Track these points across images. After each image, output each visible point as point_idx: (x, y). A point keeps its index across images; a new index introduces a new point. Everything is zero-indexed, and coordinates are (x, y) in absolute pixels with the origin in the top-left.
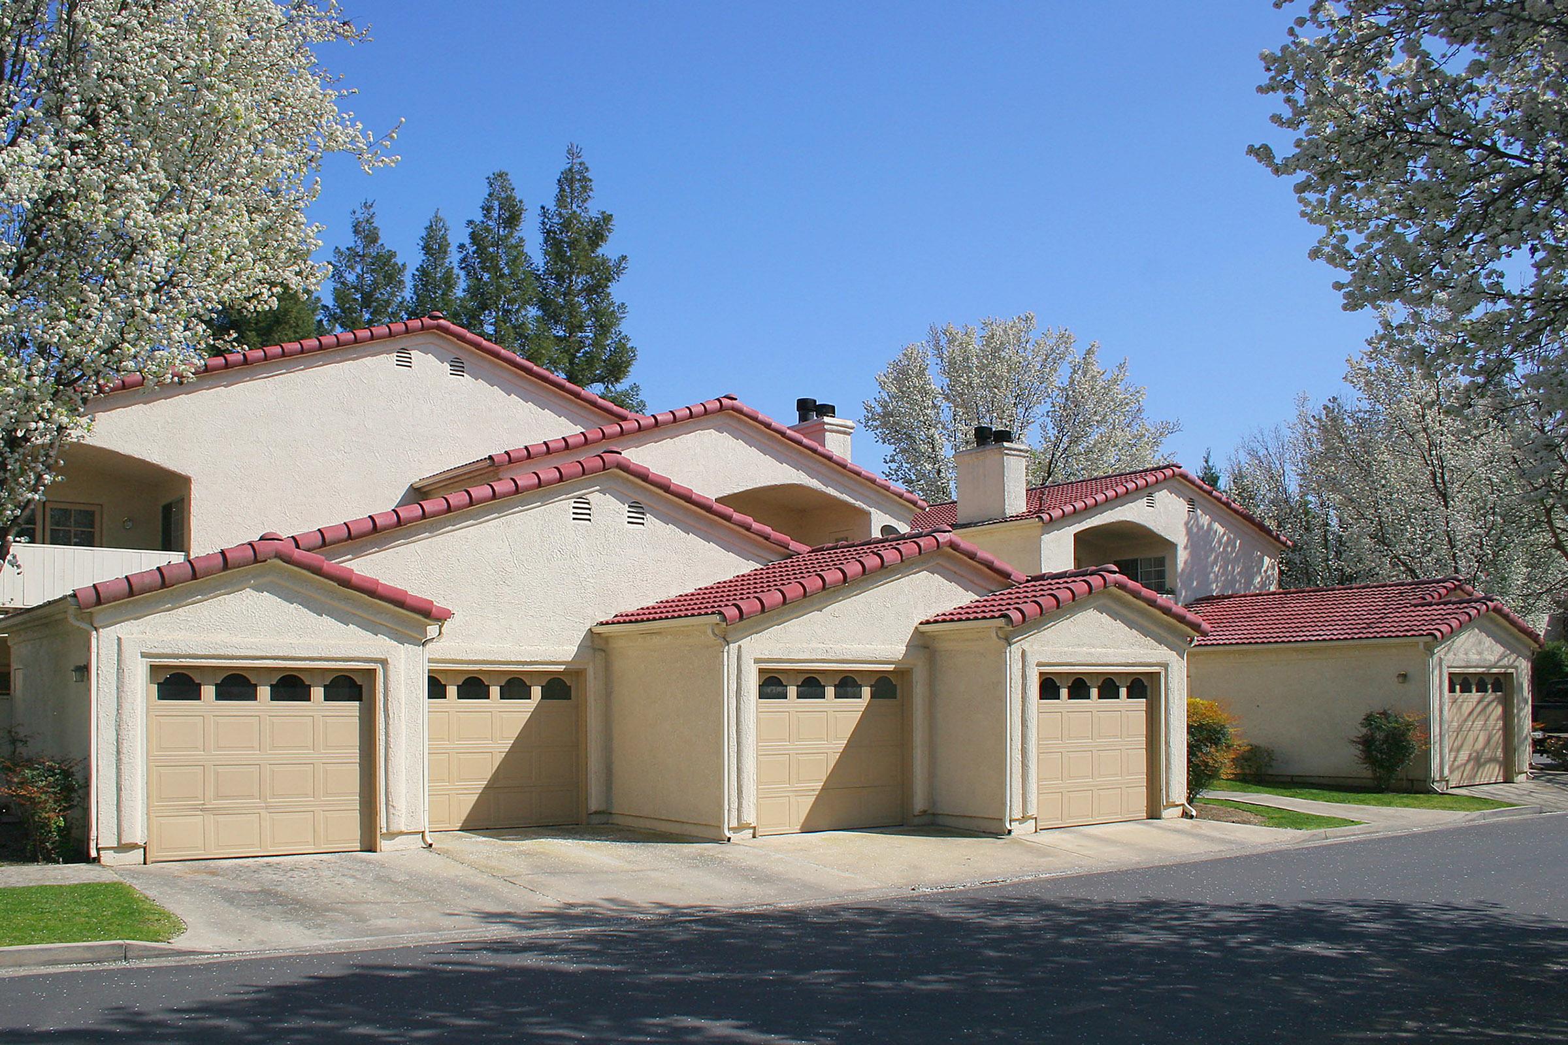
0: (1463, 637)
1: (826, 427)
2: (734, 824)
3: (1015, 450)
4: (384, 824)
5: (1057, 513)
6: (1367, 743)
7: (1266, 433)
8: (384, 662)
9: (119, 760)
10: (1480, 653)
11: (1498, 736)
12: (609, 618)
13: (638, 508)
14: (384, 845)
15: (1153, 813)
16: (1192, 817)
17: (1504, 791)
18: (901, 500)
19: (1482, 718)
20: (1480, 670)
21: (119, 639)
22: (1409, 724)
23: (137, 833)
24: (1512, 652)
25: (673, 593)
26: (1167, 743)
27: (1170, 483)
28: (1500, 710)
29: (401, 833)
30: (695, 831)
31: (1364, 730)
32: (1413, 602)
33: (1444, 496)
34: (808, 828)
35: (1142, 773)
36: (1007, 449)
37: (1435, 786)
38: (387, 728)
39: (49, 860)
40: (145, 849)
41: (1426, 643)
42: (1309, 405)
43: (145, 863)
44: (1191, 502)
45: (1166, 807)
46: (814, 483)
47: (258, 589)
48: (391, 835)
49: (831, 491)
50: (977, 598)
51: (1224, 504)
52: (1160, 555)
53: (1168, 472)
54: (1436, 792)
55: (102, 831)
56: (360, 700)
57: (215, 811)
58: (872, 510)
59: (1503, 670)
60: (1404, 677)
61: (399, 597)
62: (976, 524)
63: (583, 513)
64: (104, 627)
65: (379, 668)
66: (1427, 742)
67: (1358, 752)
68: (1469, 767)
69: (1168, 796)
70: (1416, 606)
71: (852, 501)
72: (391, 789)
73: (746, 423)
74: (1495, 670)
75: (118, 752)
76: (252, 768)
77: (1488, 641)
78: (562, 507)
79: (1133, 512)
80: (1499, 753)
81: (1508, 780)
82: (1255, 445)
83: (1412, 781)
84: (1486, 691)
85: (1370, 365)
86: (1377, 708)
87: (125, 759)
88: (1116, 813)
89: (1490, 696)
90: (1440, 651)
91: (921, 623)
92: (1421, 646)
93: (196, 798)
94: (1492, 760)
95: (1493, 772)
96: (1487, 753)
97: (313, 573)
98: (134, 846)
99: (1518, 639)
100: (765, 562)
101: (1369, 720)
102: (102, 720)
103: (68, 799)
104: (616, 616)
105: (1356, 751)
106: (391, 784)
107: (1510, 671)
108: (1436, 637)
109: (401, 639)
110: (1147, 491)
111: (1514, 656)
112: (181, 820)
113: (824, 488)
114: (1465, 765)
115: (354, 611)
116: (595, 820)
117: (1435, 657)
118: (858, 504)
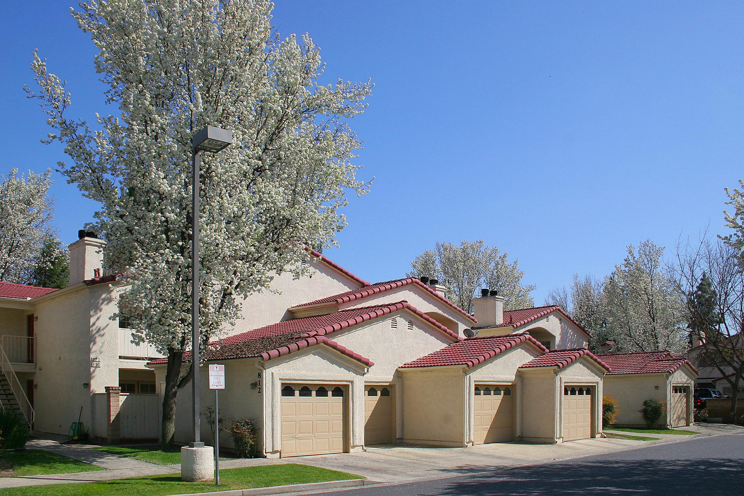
0: (677, 372)
1: (436, 289)
2: (468, 441)
3: (500, 299)
4: (352, 443)
5: (519, 324)
6: (645, 412)
7: (559, 290)
8: (352, 382)
9: (273, 419)
10: (681, 379)
11: (685, 409)
12: (402, 365)
13: (411, 323)
14: (351, 450)
15: (593, 436)
16: (605, 437)
17: (687, 428)
18: (469, 319)
19: (680, 402)
20: (681, 385)
21: (272, 373)
22: (661, 405)
23: (278, 447)
24: (690, 378)
25: (422, 356)
26: (598, 411)
27: (555, 312)
28: (685, 399)
29: (357, 446)
30: (447, 444)
31: (644, 407)
32: (655, 360)
33: (653, 319)
34: (486, 443)
35: (589, 422)
36: (497, 298)
37: (668, 427)
38: (353, 405)
39: (246, 457)
40: (280, 452)
41: (666, 375)
42: (578, 279)
43: (280, 458)
44: (560, 320)
45: (597, 434)
46: (440, 312)
47: (314, 354)
48: (354, 447)
49: (446, 315)
50: (534, 359)
51: (571, 320)
52: (549, 340)
53: (554, 308)
54: (669, 429)
55: (267, 446)
56: (342, 396)
57: (299, 438)
58: (459, 323)
59: (687, 385)
60: (657, 387)
61: (359, 358)
62: (484, 328)
63: (394, 325)
64: (267, 369)
65: (350, 384)
66: (666, 411)
67: (641, 415)
68: (677, 421)
69: (598, 430)
70: (657, 361)
71: (452, 319)
72: (355, 429)
73: (419, 288)
74: (685, 385)
75: (272, 416)
76: (309, 422)
77: (683, 374)
78: (388, 322)
79: (542, 324)
80: (685, 416)
81: (688, 425)
82: (554, 294)
83: (660, 425)
84: (681, 392)
85: (625, 269)
86: (648, 399)
87: (275, 418)
88: (582, 436)
89: (683, 394)
90: (670, 378)
91: (519, 368)
92: (665, 376)
93: (293, 433)
94: (683, 418)
95: (683, 422)
96: (682, 416)
97: (333, 348)
98: (277, 452)
99: (691, 373)
100: (449, 344)
101: (645, 403)
102: (267, 403)
103: (254, 434)
104: (405, 364)
105: (640, 415)
106: (354, 427)
107: (689, 385)
108: (670, 373)
109: (357, 373)
110: (546, 316)
111: (690, 380)
112: (289, 442)
113: (443, 314)
114: (675, 420)
115: (342, 362)
116: (398, 441)
117: (669, 380)
118: (454, 320)
